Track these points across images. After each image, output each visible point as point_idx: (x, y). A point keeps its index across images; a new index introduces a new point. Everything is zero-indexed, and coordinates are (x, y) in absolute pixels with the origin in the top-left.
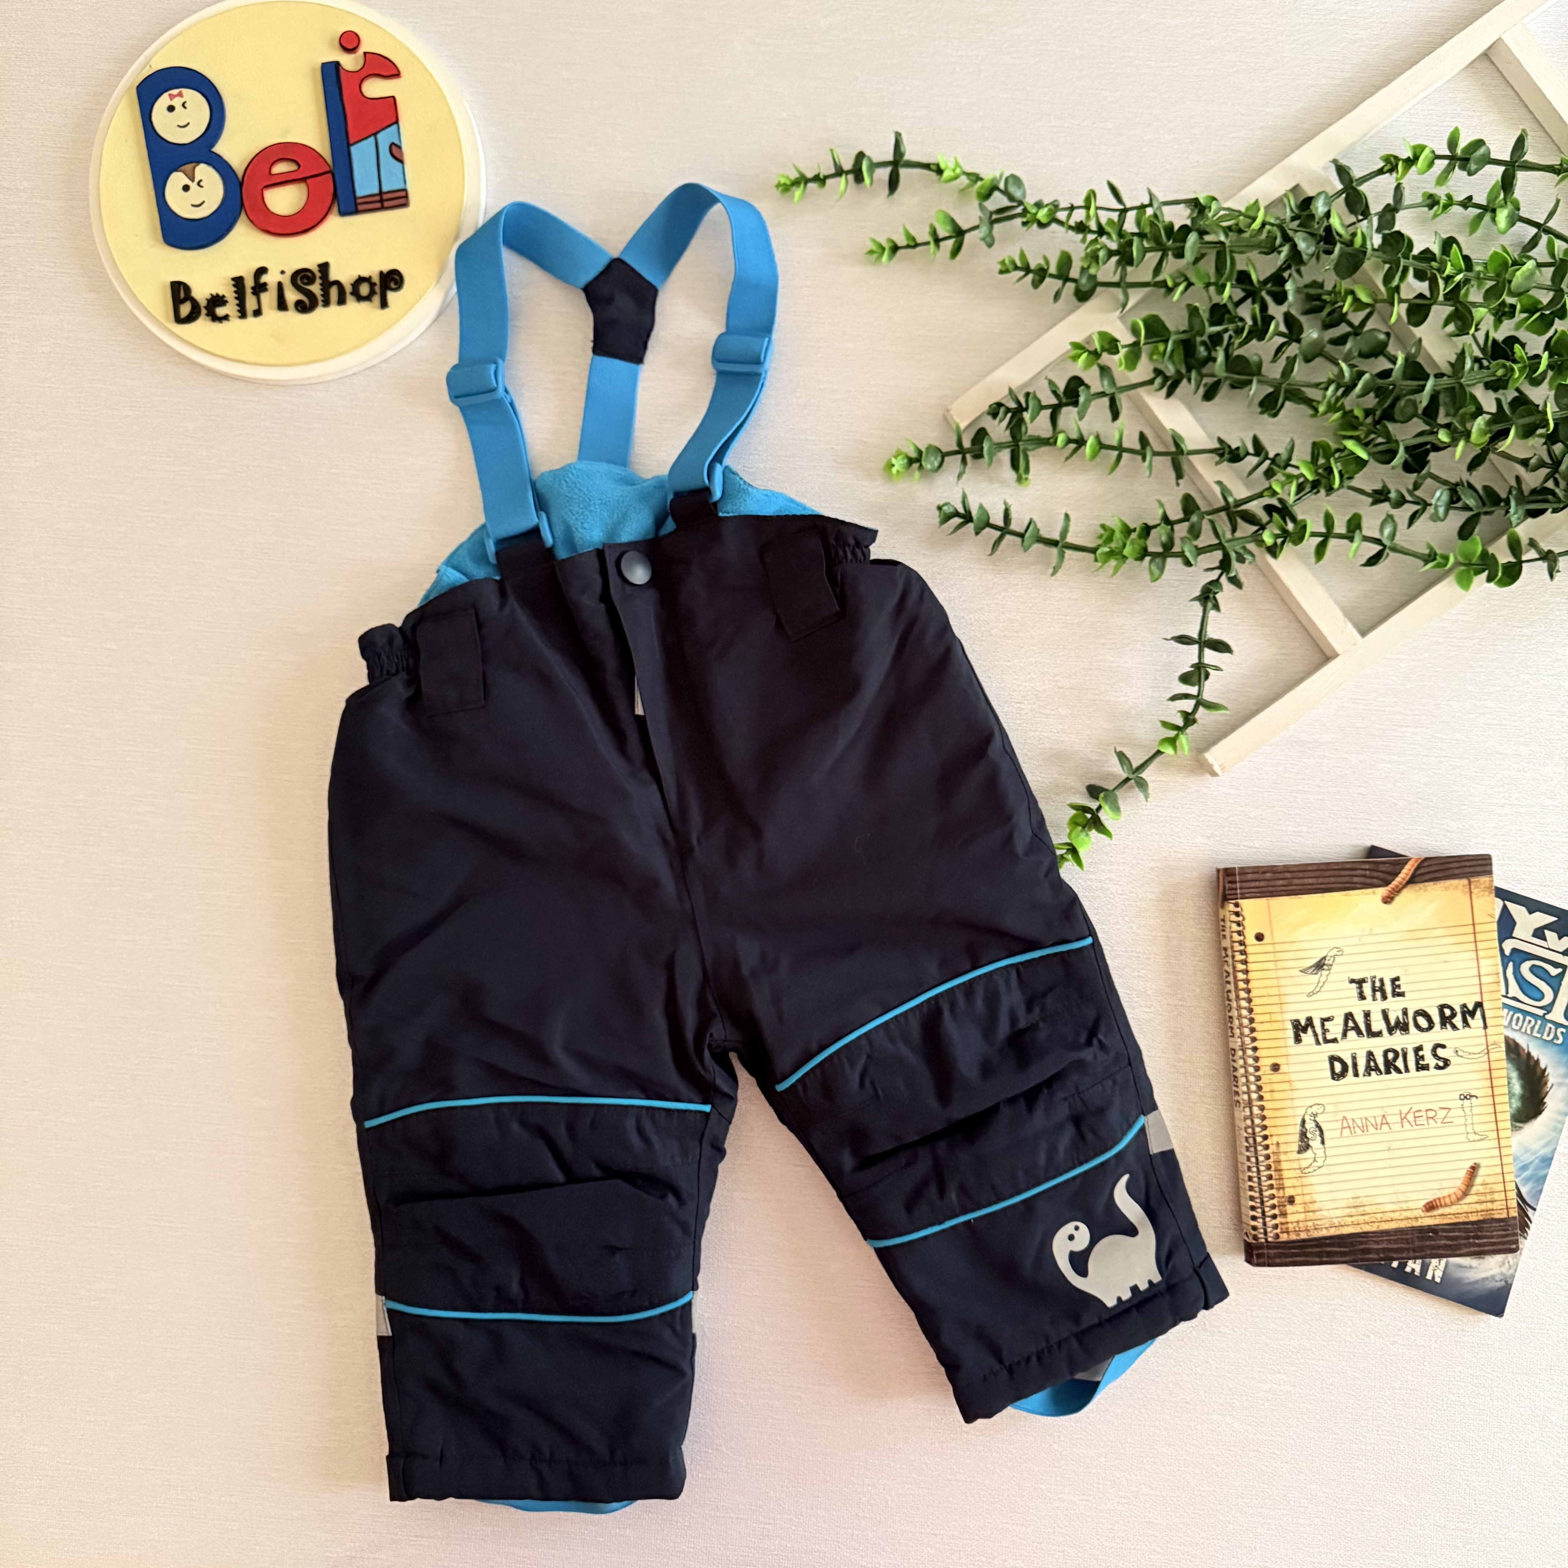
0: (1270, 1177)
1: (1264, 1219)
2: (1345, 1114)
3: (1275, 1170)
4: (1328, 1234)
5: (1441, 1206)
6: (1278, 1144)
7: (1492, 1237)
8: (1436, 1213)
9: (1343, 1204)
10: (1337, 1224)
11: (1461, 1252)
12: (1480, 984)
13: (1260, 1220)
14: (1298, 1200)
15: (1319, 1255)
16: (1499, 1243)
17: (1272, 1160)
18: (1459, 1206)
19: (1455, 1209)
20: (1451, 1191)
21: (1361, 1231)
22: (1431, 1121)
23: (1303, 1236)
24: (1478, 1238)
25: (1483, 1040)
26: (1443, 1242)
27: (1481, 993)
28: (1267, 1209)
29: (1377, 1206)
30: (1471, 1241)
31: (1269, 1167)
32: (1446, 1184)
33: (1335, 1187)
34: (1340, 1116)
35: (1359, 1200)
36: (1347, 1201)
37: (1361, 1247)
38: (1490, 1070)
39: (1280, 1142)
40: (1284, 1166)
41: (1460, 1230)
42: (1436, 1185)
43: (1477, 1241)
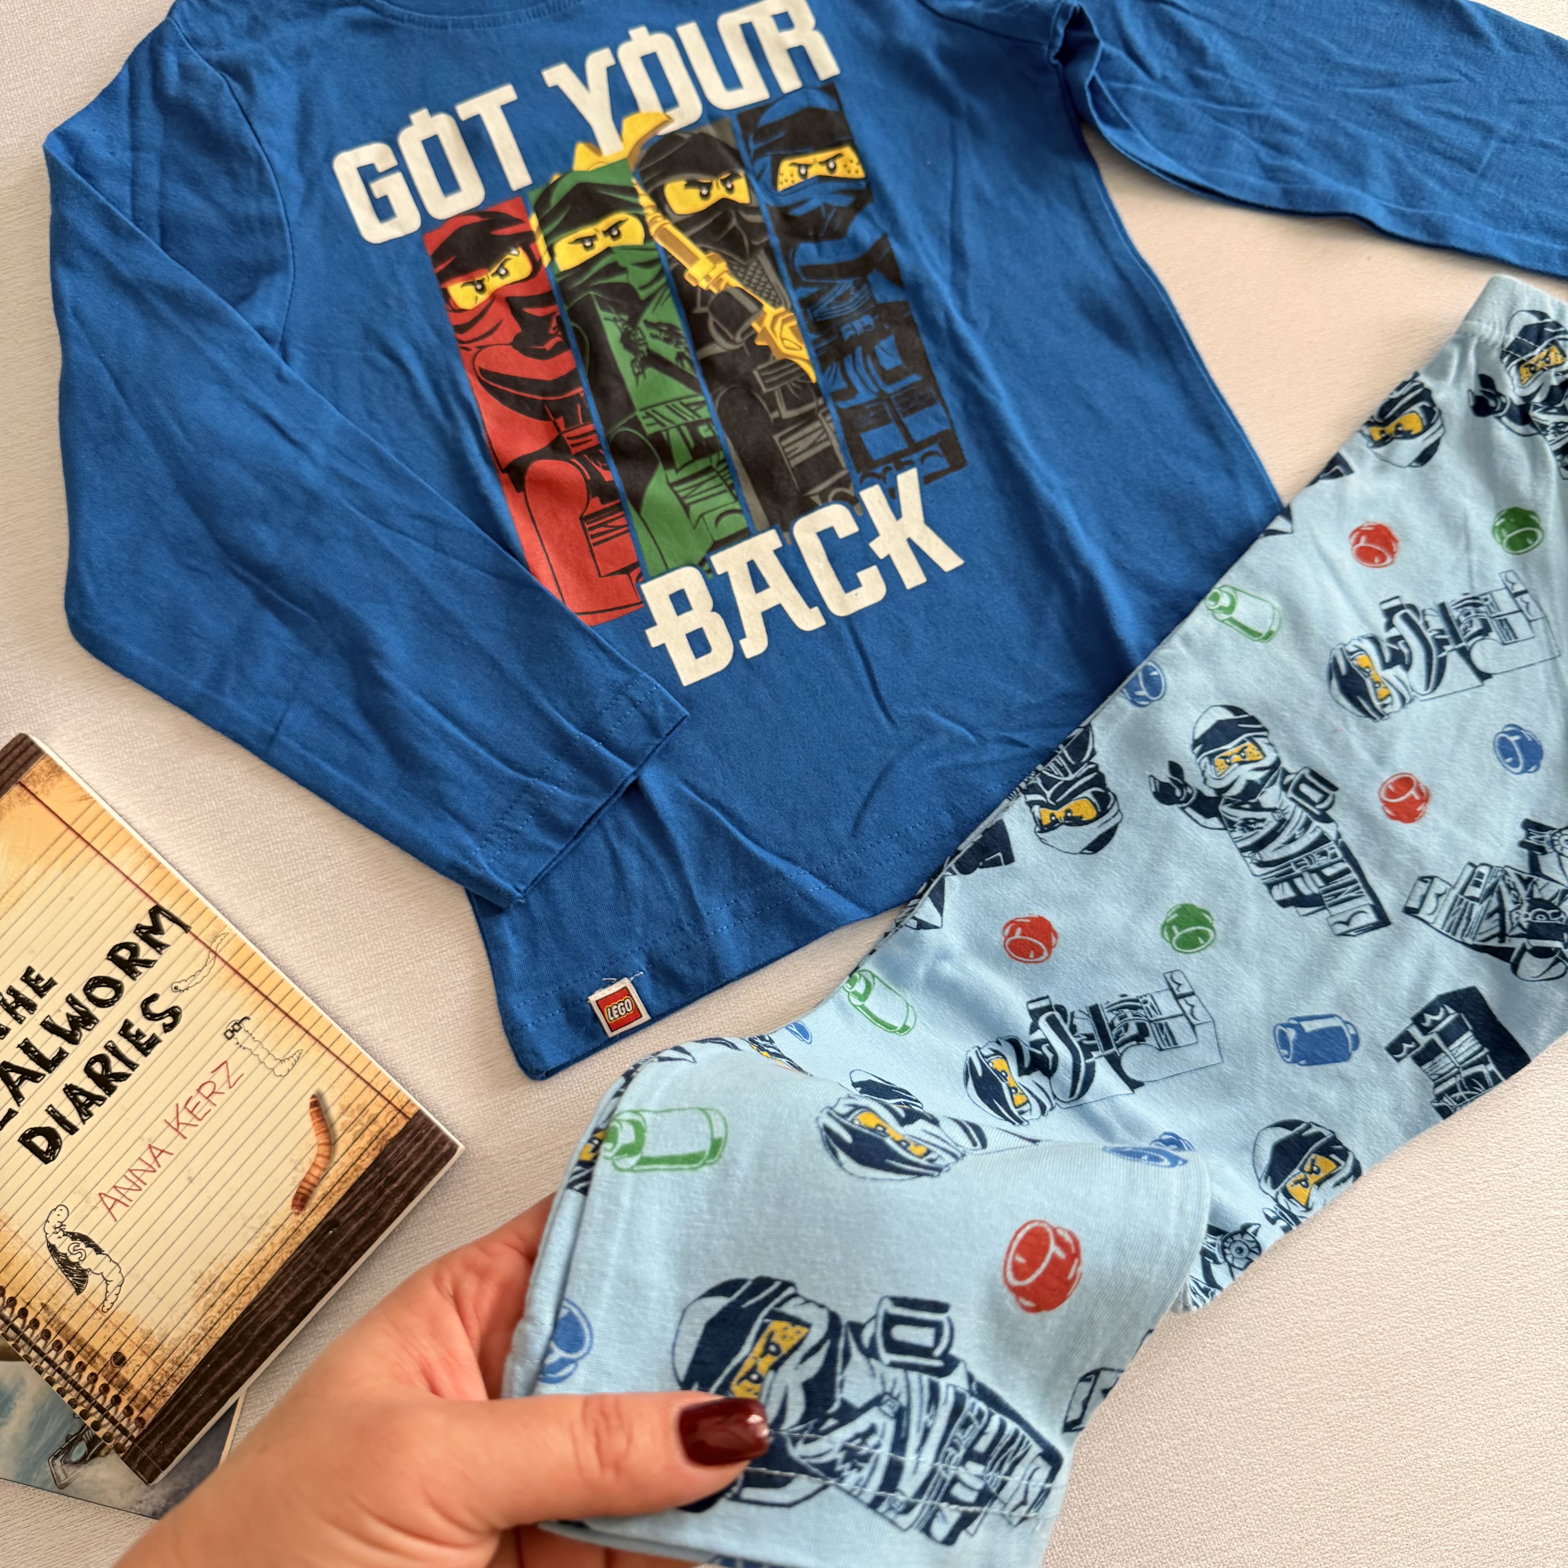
0: (70, 1357)
1: (107, 1416)
2: (98, 1190)
3: (69, 1343)
4: (202, 1357)
5: (315, 1186)
6: (44, 1306)
7: (409, 1162)
8: (314, 1201)
9: (189, 1301)
10: (203, 1334)
11: (387, 1217)
12: (137, 886)
13: (105, 1421)
14: (126, 1352)
15: (212, 1392)
16: (424, 1162)
17: (54, 1333)
18: (337, 1166)
19: (334, 1173)
20: (312, 1155)
21: (240, 1312)
22: (215, 1098)
23: (171, 1389)
24: (392, 1180)
25: (197, 946)
26: (354, 1226)
27: (147, 895)
28: (100, 1400)
29: (236, 1262)
30: (387, 1191)
31: (58, 1346)
32: (297, 1155)
33: (160, 1290)
34: (94, 1198)
35: (206, 1275)
36: (191, 1293)
37: (256, 1332)
38: (236, 972)
39: (45, 1302)
40: (74, 1325)
41: (362, 1192)
42: (287, 1167)
43: (395, 1185)
